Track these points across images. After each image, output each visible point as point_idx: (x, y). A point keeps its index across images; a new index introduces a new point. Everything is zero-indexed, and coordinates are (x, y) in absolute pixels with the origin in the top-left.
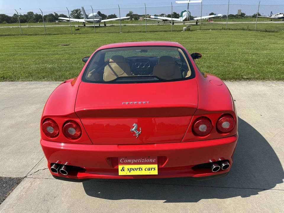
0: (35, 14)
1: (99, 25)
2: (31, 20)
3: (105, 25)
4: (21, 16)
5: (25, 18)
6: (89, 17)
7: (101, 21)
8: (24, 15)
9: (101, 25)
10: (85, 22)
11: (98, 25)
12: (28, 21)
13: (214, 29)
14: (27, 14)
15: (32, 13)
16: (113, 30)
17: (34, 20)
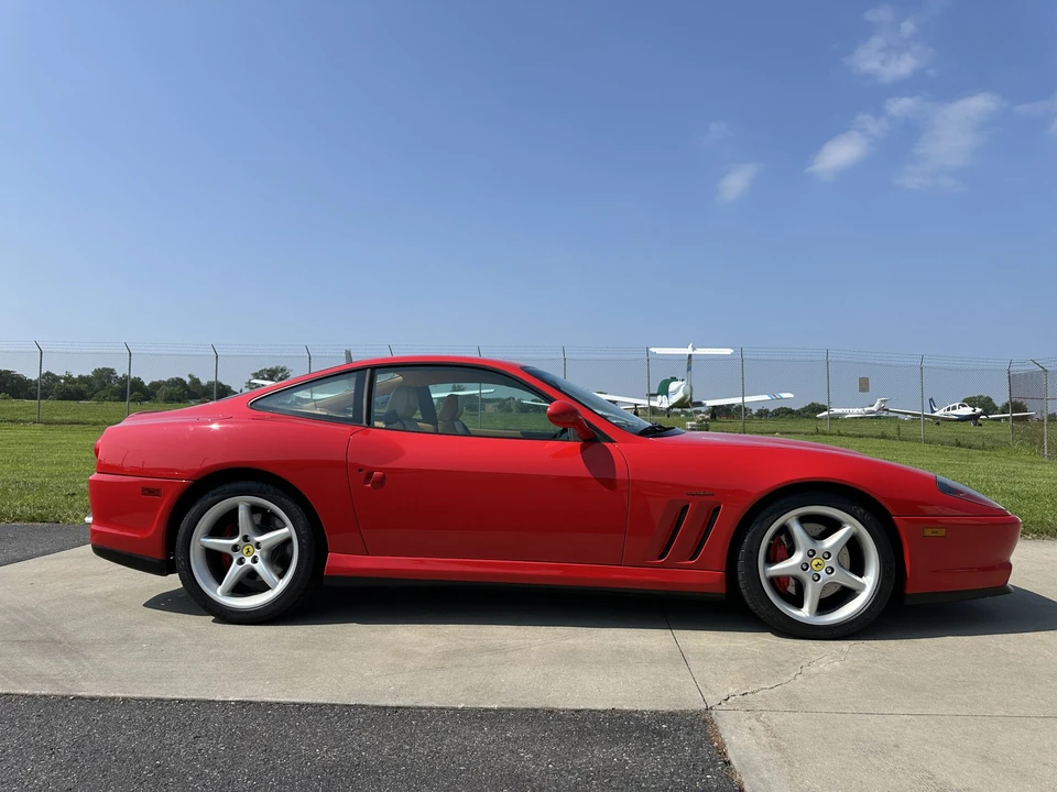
0: (120, 376)
2: (102, 393)
4: (68, 379)
5: (83, 386)
8: (80, 376)
12: (92, 396)
13: (789, 433)
14: (91, 374)
15: (111, 371)
17: (113, 393)
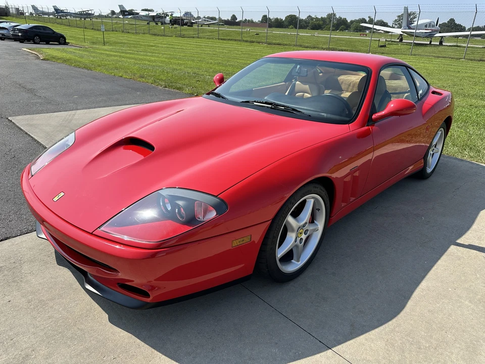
0: (338, 17)
1: (431, 42)
2: (329, 26)
3: (441, 43)
4: (316, 19)
5: (321, 23)
6: (412, 25)
7: (435, 36)
8: (321, 17)
9: (432, 43)
10: (402, 33)
11: (429, 43)
12: (324, 27)
16: (450, 52)
